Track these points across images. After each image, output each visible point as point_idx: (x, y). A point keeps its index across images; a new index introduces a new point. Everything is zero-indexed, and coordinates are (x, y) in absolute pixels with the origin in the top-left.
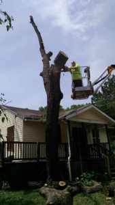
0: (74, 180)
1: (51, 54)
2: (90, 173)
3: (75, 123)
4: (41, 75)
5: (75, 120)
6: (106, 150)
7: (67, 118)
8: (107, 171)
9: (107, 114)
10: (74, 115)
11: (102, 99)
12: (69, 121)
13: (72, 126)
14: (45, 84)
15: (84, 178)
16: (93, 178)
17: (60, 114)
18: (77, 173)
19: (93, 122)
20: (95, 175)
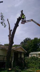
0: (13, 68)
1: (12, 30)
2: (18, 67)
3: (16, 51)
4: (8, 36)
5: (16, 50)
6: (23, 60)
7: (14, 49)
8: (23, 66)
9: (24, 49)
10: (16, 48)
11: (23, 44)
12: (14, 50)
13: (14, 52)
14: (9, 39)
15: (16, 68)
16: (19, 68)
17: (12, 48)
18: (14, 66)
19: (21, 51)
20: (19, 67)
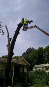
0: (13, 86)
1: (11, 39)
2: (20, 83)
3: (16, 64)
4: (7, 46)
5: (17, 63)
6: (26, 75)
7: (14, 62)
8: (26, 83)
9: (27, 61)
10: (17, 61)
11: (26, 55)
12: (14, 63)
14: (8, 49)
15: (17, 85)
16: (20, 85)
17: (12, 60)
18: (15, 83)
19: (23, 64)
20: (22, 84)
